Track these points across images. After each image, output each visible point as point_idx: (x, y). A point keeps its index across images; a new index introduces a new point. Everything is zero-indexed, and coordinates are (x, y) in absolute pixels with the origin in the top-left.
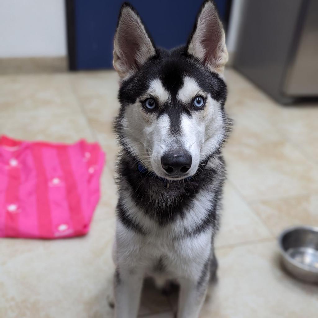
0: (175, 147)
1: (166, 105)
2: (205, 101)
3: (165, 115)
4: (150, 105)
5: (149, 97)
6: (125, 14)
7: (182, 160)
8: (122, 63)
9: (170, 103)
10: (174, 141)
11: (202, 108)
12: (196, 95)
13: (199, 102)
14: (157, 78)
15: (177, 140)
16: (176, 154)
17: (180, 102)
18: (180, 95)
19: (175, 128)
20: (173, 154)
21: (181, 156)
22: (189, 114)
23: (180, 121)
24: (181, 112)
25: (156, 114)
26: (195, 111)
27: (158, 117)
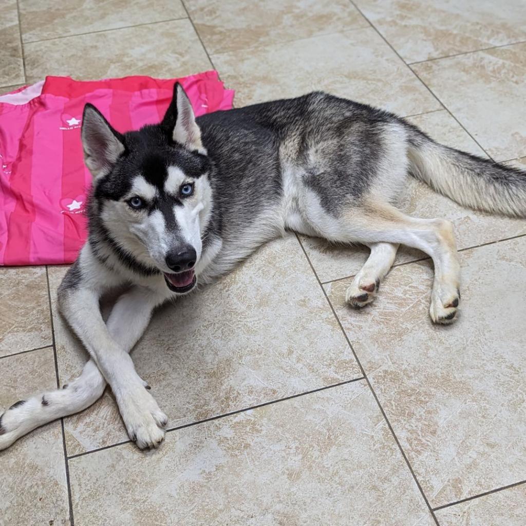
0: (177, 243)
1: (155, 201)
2: (194, 186)
3: (157, 210)
4: (136, 202)
5: (134, 196)
6: (88, 114)
7: (187, 256)
8: (94, 160)
9: (159, 197)
10: (173, 238)
11: (192, 194)
12: (183, 183)
13: (186, 190)
14: (139, 175)
15: (177, 236)
16: (179, 251)
17: (169, 195)
18: (166, 186)
19: (171, 224)
20: (177, 253)
21: (185, 253)
22: (180, 204)
23: (174, 215)
24: (173, 204)
25: (145, 211)
26: (186, 199)
27: (149, 214)
